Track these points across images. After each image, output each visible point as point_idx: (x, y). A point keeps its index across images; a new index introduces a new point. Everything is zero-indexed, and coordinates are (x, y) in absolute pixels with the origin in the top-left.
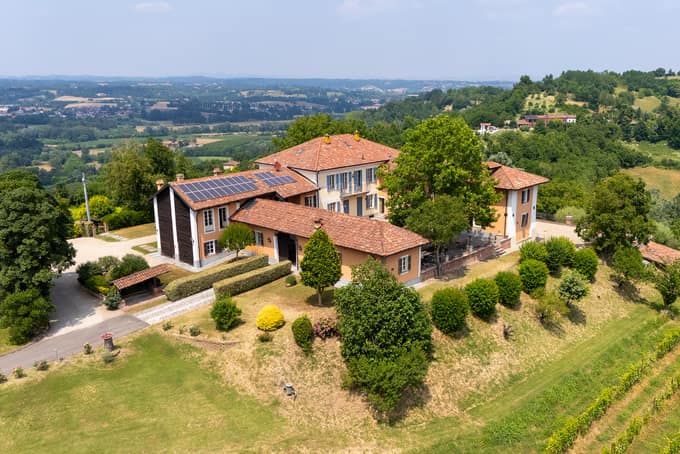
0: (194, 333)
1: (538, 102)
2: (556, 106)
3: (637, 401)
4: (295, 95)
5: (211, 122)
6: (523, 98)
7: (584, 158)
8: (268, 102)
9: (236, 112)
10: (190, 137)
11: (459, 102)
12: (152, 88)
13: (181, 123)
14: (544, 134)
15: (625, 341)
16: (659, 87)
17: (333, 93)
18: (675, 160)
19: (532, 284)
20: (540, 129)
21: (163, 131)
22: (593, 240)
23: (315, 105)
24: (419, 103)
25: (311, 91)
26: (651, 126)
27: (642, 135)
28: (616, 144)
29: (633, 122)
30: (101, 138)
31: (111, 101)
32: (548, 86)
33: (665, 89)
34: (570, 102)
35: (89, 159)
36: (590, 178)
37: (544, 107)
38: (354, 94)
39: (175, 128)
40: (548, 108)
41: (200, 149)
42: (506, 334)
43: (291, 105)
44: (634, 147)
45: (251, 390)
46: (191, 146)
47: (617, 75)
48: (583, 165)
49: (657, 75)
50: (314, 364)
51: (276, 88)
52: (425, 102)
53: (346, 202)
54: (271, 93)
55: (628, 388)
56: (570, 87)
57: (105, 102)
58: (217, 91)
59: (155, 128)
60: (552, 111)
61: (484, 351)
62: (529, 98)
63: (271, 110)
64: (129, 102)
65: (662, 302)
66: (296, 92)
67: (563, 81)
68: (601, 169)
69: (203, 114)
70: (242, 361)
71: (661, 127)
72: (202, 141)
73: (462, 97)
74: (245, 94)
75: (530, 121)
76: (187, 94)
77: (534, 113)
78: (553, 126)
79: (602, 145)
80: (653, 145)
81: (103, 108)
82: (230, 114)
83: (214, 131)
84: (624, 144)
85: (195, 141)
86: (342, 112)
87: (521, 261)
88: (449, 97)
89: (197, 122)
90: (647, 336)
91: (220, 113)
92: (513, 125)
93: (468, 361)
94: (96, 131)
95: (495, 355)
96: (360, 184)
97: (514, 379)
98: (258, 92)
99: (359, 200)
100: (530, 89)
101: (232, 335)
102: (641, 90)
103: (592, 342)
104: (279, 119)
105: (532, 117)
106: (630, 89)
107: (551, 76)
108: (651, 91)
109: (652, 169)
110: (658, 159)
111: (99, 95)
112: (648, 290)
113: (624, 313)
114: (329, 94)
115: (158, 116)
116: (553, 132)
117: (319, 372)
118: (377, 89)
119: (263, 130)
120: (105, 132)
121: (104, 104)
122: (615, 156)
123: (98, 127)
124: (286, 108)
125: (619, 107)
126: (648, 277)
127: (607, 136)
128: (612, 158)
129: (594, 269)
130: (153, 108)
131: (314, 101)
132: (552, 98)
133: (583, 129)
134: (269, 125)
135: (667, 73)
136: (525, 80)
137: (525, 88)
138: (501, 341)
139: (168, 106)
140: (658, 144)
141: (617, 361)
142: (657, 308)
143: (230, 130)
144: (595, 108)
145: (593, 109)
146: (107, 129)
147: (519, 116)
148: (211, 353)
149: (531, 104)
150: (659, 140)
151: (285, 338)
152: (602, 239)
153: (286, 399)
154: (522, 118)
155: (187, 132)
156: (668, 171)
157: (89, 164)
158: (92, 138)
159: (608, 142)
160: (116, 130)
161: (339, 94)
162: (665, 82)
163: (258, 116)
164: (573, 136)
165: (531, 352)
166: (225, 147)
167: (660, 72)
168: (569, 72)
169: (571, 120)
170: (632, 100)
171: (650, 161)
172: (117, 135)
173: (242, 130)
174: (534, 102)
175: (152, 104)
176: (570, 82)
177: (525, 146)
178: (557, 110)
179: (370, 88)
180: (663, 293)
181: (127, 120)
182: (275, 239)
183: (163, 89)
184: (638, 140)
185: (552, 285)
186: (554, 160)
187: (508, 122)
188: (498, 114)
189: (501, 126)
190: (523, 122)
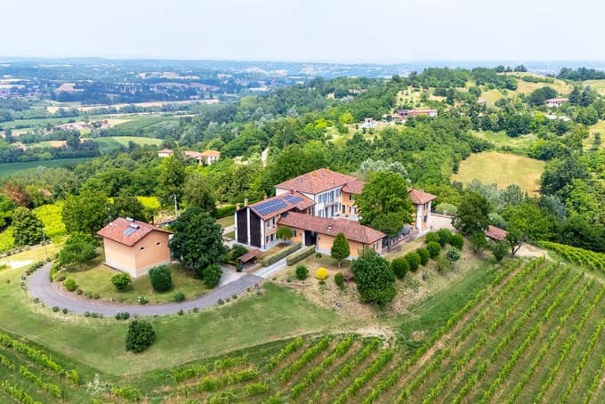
0: (289, 281)
1: (407, 97)
2: (421, 101)
3: (483, 307)
4: (189, 77)
5: (116, 103)
6: (395, 95)
7: (444, 146)
8: (165, 84)
9: (137, 93)
10: (101, 118)
11: (340, 90)
12: (55, 70)
13: (89, 104)
14: (414, 126)
15: (478, 280)
16: (500, 82)
17: (223, 75)
18: (512, 146)
19: (434, 254)
20: (411, 124)
21: (74, 112)
22: (460, 228)
23: (209, 87)
24: (305, 90)
25: (203, 73)
26: (494, 118)
27: (487, 126)
28: (468, 134)
29: (481, 115)
30: (17, 119)
31: (19, 83)
32: (414, 81)
33: (504, 83)
34: (432, 98)
35: (12, 140)
36: (449, 164)
37: (411, 102)
38: (242, 76)
39: (86, 109)
40: (415, 103)
41: (112, 130)
42: (424, 278)
43: (187, 86)
44: (481, 136)
45: (322, 305)
46: (104, 127)
47: (468, 72)
48: (444, 153)
49: (498, 71)
50: (346, 294)
51: (170, 70)
52: (310, 89)
53: (327, 209)
54: (166, 75)
55: (480, 301)
56: (431, 83)
57: (12, 83)
58: (117, 73)
59: (66, 109)
60: (418, 106)
61: (415, 286)
62: (400, 94)
63: (169, 91)
64: (36, 84)
65: (495, 259)
66: (189, 74)
67: (425, 78)
68: (456, 155)
69: (109, 95)
70: (314, 293)
71: (501, 120)
72: (113, 122)
73: (342, 86)
74: (143, 75)
75: (402, 114)
76: (90, 76)
77: (405, 108)
78: (420, 119)
79: (457, 135)
80: (495, 134)
81: (14, 90)
82: (132, 95)
83: (121, 111)
84: (474, 133)
85: (106, 122)
86: (233, 93)
87: (427, 242)
88: (331, 87)
89: (102, 103)
90: (488, 277)
91: (123, 94)
92: (389, 119)
93: (409, 291)
94: (12, 112)
95: (420, 288)
96: (333, 198)
97: (429, 299)
98: (154, 74)
99: (333, 206)
100: (400, 86)
101: (306, 282)
102: (487, 84)
103: (462, 281)
104: (176, 100)
105: (403, 111)
106: (478, 84)
107: (415, 73)
108: (494, 85)
109: (494, 153)
110: (499, 145)
111: (6, 76)
112: (489, 254)
113: (477, 267)
114: (219, 76)
115: (66, 97)
116: (420, 125)
117: (349, 297)
118: (261, 71)
119: (164, 110)
120: (20, 114)
121: (12, 86)
122: (467, 144)
123: (14, 108)
124: (183, 90)
125: (470, 102)
126: (488, 248)
127: (461, 127)
128: (465, 146)
129: (462, 244)
130: (60, 89)
131: (207, 82)
132: (418, 94)
133: (442, 122)
134: (169, 105)
135: (506, 69)
136: (396, 79)
137: (396, 86)
138: (421, 281)
139: (74, 87)
140: (499, 133)
141: (475, 290)
142: (493, 263)
143: (135, 111)
144: (452, 104)
145: (450, 104)
146: (20, 110)
147: (393, 110)
148: (299, 290)
149: (401, 99)
150: (499, 130)
151: (331, 283)
152: (465, 227)
153: (337, 308)
154: (395, 112)
155: (96, 113)
156: (506, 155)
157: (14, 144)
158: (9, 119)
159: (462, 132)
160: (29, 111)
161: (229, 76)
162: (504, 77)
163: (159, 98)
164: (435, 128)
165: (435, 286)
166: (136, 128)
167: (500, 69)
168: (430, 69)
169: (433, 114)
170: (478, 94)
171: (493, 147)
172: (31, 116)
173: (145, 111)
174: (404, 97)
175: (58, 86)
176: (431, 78)
177: (401, 140)
178: (422, 104)
179: (255, 69)
180: (496, 255)
181: (37, 101)
182: (304, 234)
183: (65, 70)
184: (484, 130)
185: (443, 253)
186: (422, 149)
187: (385, 116)
188: (377, 108)
189: (379, 119)
190: (396, 115)
